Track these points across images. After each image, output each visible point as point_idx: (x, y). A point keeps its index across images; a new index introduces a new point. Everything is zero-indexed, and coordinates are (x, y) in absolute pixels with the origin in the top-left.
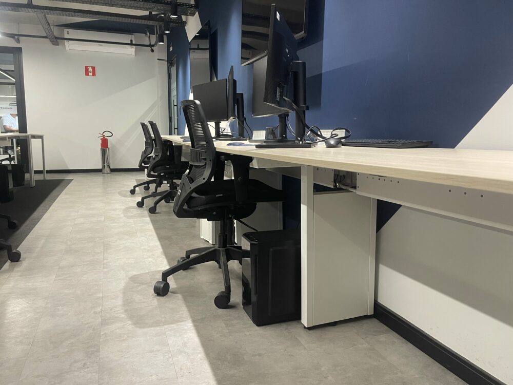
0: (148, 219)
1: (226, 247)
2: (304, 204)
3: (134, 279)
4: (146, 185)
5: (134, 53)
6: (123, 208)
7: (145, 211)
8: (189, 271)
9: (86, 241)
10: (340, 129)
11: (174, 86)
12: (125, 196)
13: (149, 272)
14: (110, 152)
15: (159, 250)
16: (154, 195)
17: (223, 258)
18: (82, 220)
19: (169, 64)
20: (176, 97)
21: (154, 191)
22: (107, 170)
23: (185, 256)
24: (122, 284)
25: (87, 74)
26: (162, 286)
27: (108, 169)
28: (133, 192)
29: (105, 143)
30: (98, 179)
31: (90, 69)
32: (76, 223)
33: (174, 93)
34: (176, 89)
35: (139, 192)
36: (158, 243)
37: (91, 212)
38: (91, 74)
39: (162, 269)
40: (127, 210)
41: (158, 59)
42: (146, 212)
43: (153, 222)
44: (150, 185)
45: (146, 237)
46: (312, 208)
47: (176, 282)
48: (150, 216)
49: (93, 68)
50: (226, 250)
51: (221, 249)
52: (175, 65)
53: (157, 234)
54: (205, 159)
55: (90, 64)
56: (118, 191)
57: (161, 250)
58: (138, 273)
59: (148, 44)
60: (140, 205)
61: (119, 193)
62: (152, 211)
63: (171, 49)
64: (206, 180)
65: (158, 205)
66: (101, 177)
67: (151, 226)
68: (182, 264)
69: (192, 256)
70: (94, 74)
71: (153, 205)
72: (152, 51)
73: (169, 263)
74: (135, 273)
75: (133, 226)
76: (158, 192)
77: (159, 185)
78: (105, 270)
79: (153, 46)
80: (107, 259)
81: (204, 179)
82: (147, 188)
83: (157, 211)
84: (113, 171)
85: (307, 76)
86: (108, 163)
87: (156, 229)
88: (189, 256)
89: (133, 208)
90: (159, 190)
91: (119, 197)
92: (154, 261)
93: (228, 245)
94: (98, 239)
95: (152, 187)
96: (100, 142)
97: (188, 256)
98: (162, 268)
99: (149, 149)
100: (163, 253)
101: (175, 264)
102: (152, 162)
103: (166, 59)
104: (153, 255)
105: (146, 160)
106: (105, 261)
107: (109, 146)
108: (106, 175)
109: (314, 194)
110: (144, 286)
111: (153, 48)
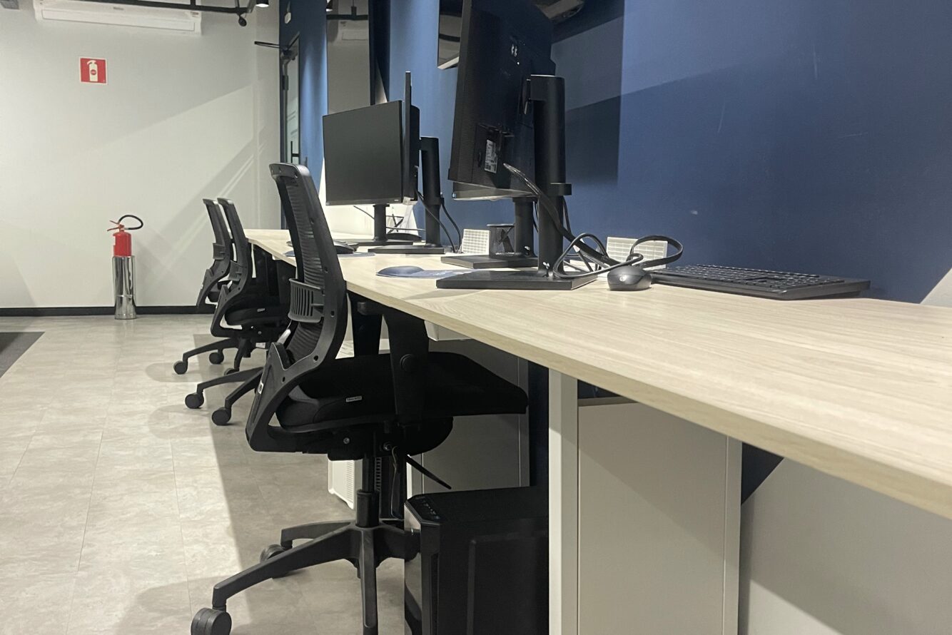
0: (208, 440)
1: (378, 524)
2: (555, 429)
3: (148, 600)
4: (216, 351)
5: (198, 29)
6: (153, 408)
7: (203, 419)
8: (289, 580)
9: (48, 497)
10: (656, 238)
11: (293, 107)
12: (161, 378)
13: (189, 582)
14: (136, 266)
15: (223, 521)
16: (232, 375)
17: (365, 553)
18: (47, 440)
19: (282, 54)
20: (297, 133)
21: (232, 367)
22: (127, 308)
23: (279, 543)
24: (119, 613)
25: (85, 77)
26: (212, 620)
27: (131, 308)
28: (181, 368)
29: (123, 244)
30: (105, 331)
31: (93, 67)
32: (31, 447)
33: (293, 125)
34: (296, 115)
35: (197, 368)
36: (222, 505)
37: (72, 418)
38: (94, 78)
39: (223, 574)
40: (161, 414)
41: (256, 43)
42: (207, 422)
43: (220, 447)
44: (225, 351)
45: (196, 488)
46: (574, 440)
47: (252, 610)
48: (214, 432)
49: (101, 64)
50: (374, 531)
51: (362, 530)
52: (297, 58)
53: (225, 479)
54: (320, 309)
55: (93, 55)
56: (148, 364)
57: (228, 523)
58: (163, 584)
59: (233, 6)
60: (194, 402)
61: (149, 371)
62: (222, 418)
63: (288, 18)
64: (321, 360)
65: (237, 402)
66: (113, 328)
67: (212, 459)
68: (271, 564)
69: (297, 543)
70: (102, 78)
71: (222, 405)
72: (243, 22)
73: (242, 558)
74: (154, 583)
75: (170, 457)
76: (242, 369)
77: (246, 351)
78: (81, 574)
79: (245, 10)
80: (90, 545)
81: (316, 358)
82: (217, 359)
83: (232, 420)
84: (142, 311)
85: (566, 109)
86: (131, 291)
87: (223, 467)
88: (291, 542)
89: (175, 409)
90: (246, 364)
91: (144, 380)
92: (205, 553)
93: (381, 520)
94: (78, 491)
95: (230, 354)
96: (113, 241)
97: (287, 544)
98: (222, 569)
99: (222, 263)
100: (231, 530)
101: (255, 562)
102: (225, 298)
103: (278, 43)
104: (206, 536)
105: (215, 289)
106: (85, 550)
107: (133, 254)
108: (125, 322)
109: (579, 405)
110: (170, 619)
111: (243, 16)
